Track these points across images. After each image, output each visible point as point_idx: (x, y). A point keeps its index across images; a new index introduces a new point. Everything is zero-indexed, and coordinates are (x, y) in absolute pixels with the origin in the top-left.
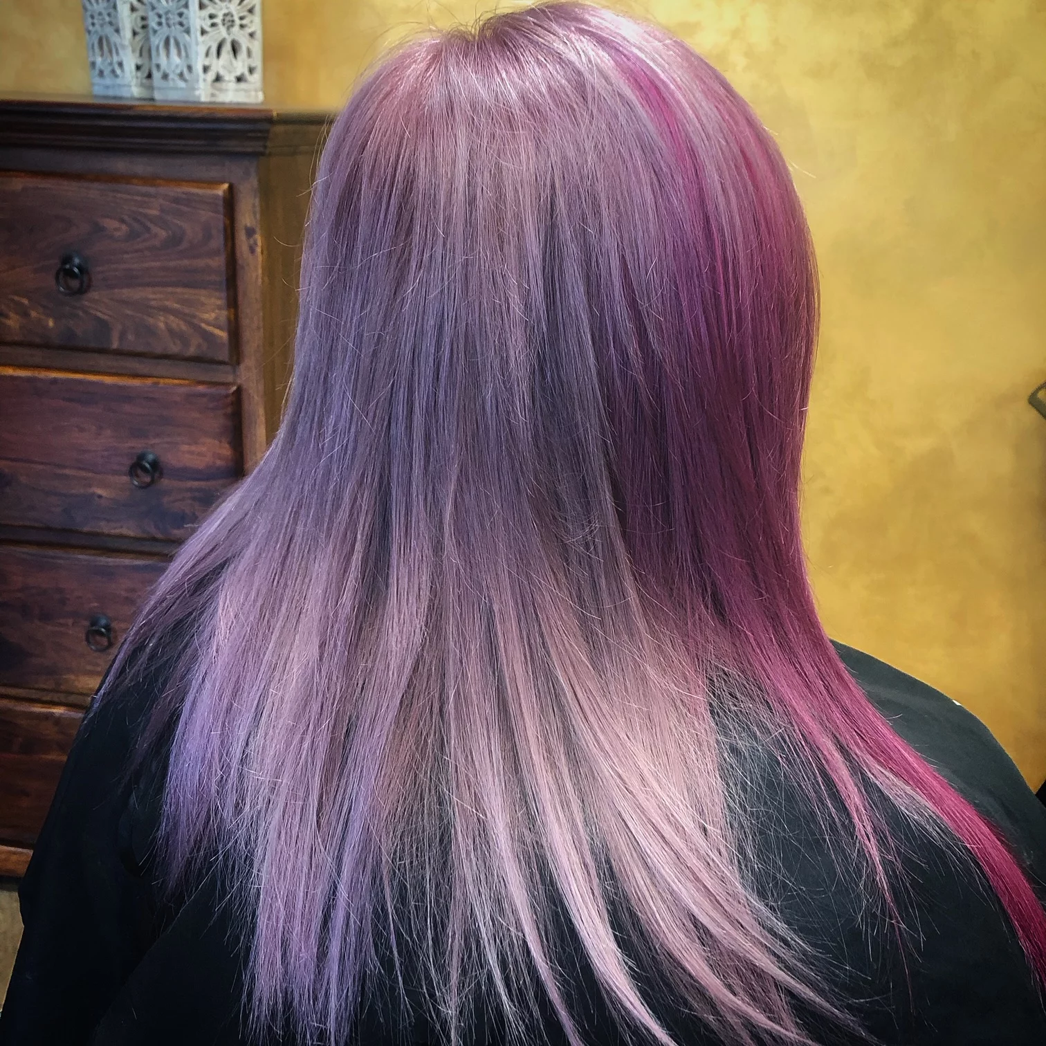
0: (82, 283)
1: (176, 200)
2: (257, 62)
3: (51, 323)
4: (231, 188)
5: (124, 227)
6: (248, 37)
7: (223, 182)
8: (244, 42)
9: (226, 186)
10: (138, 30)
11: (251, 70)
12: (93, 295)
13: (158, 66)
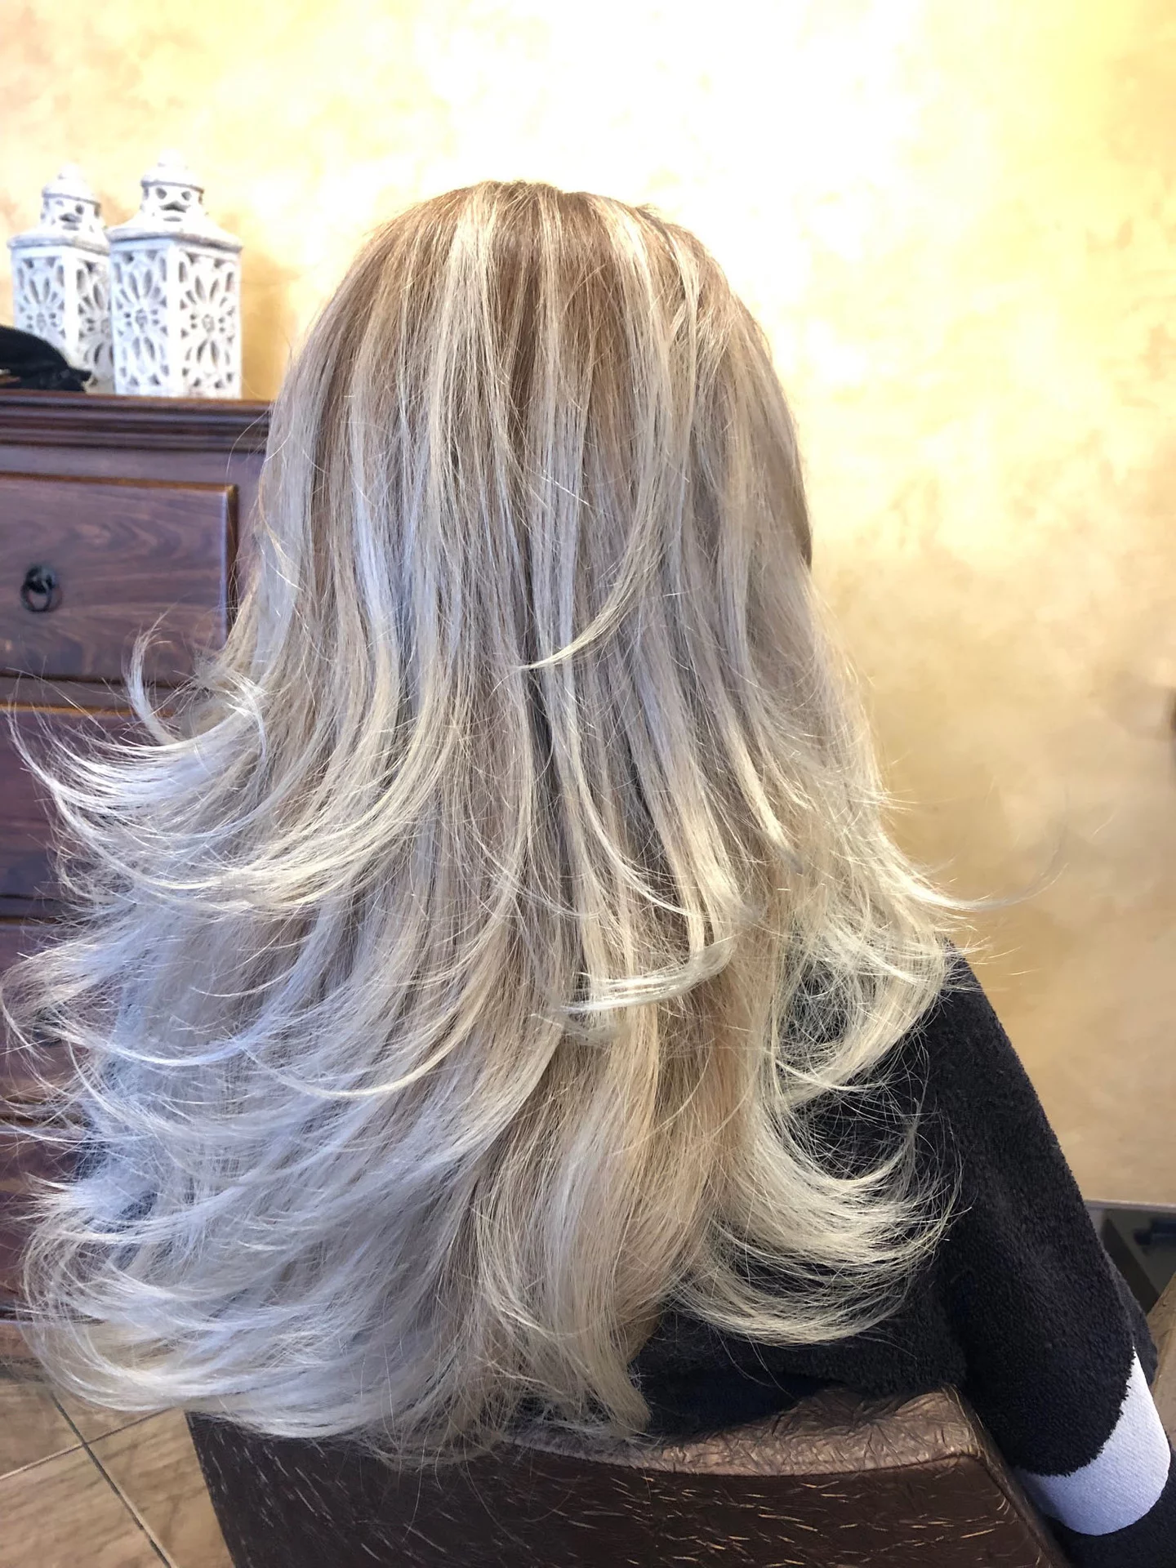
0: (49, 601)
1: (171, 503)
2: (236, 367)
3: (8, 646)
4: (236, 489)
5: (107, 534)
6: (226, 341)
7: (228, 485)
8: (222, 347)
9: (230, 488)
10: (85, 332)
11: (229, 377)
12: (64, 612)
13: (124, 371)
